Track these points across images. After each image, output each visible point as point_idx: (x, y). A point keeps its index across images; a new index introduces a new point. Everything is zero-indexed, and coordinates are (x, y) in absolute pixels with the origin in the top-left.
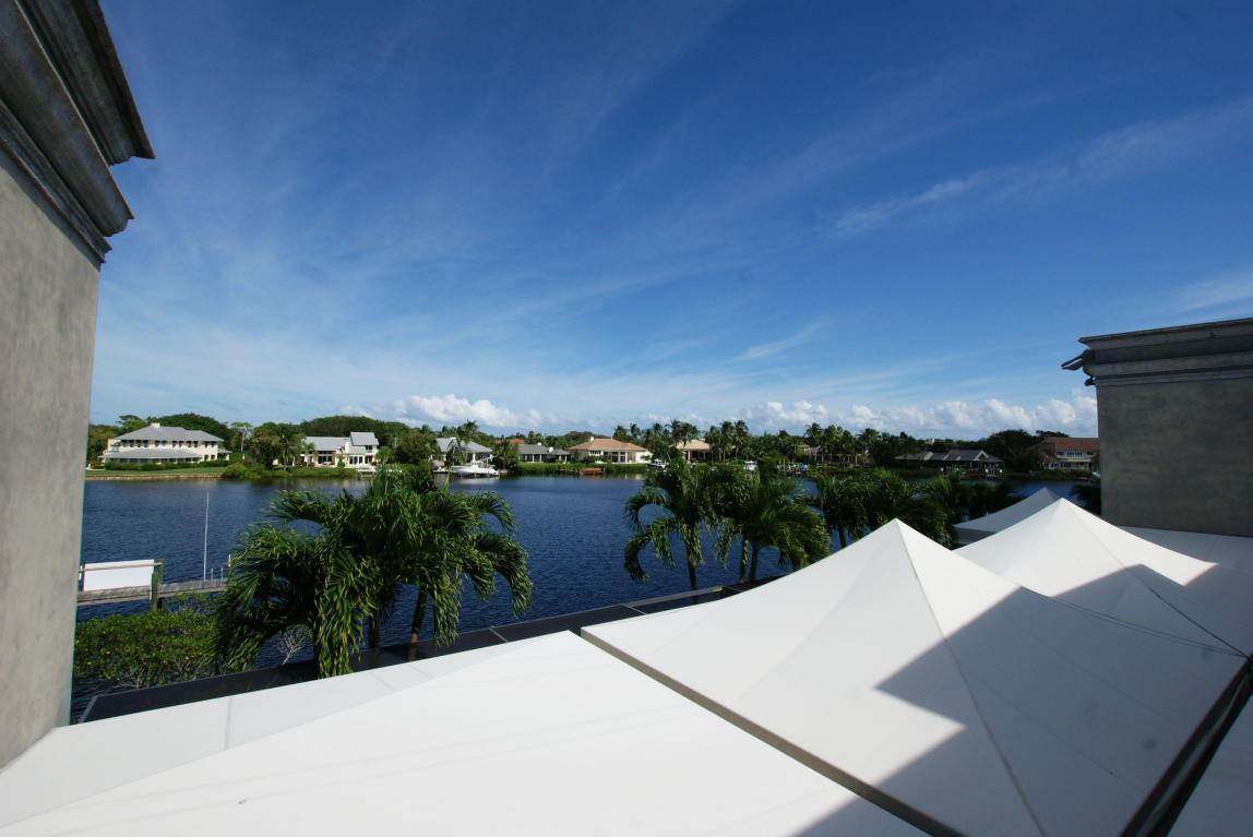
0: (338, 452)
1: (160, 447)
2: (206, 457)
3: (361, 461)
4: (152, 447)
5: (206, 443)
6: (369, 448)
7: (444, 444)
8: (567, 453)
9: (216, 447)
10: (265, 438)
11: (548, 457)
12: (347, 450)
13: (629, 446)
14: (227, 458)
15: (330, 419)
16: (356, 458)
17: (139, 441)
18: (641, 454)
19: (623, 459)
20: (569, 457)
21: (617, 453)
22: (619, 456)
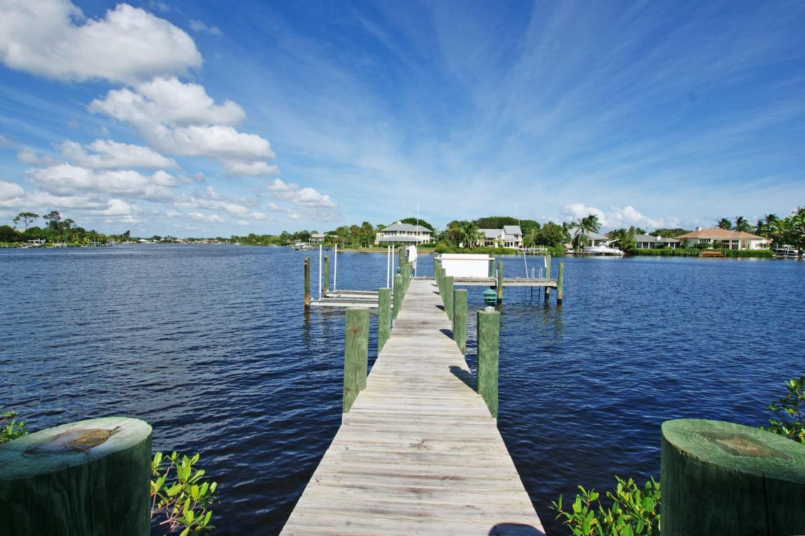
0: (497, 239)
1: (402, 235)
2: (424, 241)
3: (512, 244)
4: (398, 235)
5: (424, 233)
6: (516, 236)
7: (572, 232)
8: (677, 241)
9: (429, 235)
10: (456, 229)
11: (656, 245)
12: (503, 237)
13: (743, 235)
14: (434, 242)
15: (488, 219)
16: (508, 243)
17: (392, 232)
18: (758, 242)
19: (735, 247)
20: (678, 244)
21: (728, 241)
22: (731, 244)
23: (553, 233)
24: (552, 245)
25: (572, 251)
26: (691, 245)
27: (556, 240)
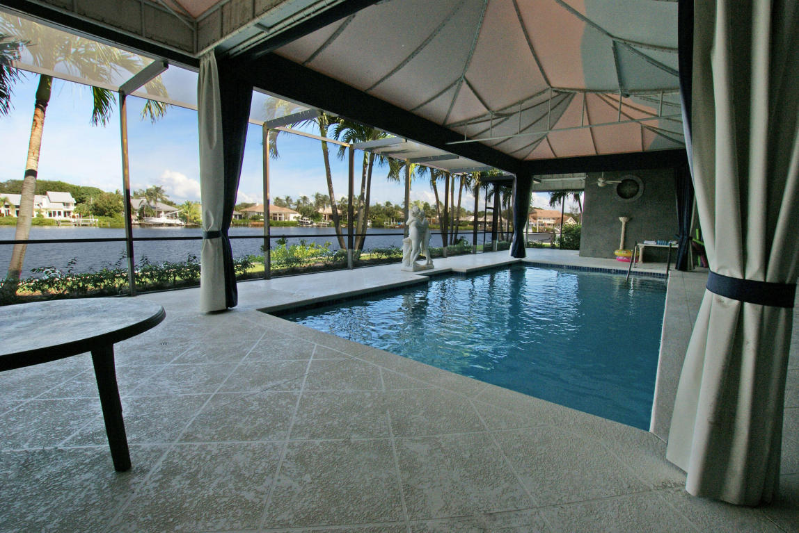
3: (59, 214)
6: (66, 204)
7: (136, 203)
8: (240, 214)
12: (45, 206)
13: (286, 211)
16: (54, 212)
18: (294, 215)
19: (280, 219)
20: (240, 216)
21: (276, 214)
22: (278, 216)
23: (111, 203)
24: (111, 215)
25: (137, 222)
26: (250, 217)
27: (116, 211)
